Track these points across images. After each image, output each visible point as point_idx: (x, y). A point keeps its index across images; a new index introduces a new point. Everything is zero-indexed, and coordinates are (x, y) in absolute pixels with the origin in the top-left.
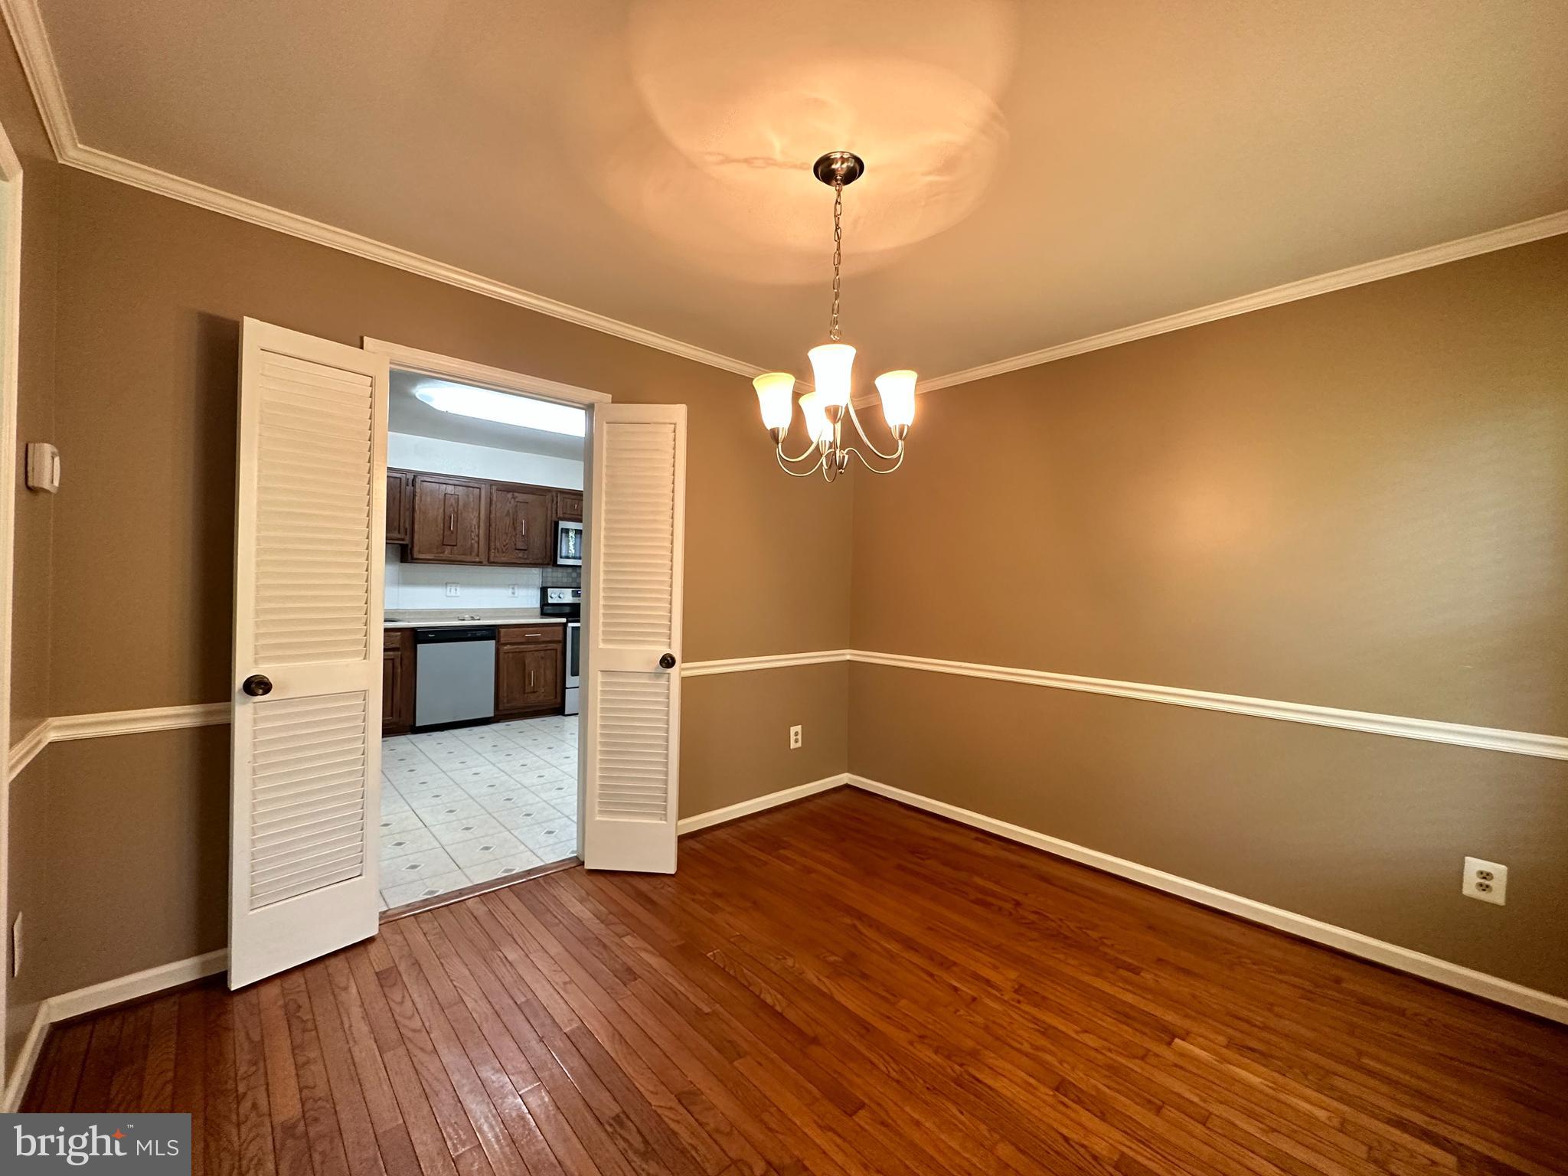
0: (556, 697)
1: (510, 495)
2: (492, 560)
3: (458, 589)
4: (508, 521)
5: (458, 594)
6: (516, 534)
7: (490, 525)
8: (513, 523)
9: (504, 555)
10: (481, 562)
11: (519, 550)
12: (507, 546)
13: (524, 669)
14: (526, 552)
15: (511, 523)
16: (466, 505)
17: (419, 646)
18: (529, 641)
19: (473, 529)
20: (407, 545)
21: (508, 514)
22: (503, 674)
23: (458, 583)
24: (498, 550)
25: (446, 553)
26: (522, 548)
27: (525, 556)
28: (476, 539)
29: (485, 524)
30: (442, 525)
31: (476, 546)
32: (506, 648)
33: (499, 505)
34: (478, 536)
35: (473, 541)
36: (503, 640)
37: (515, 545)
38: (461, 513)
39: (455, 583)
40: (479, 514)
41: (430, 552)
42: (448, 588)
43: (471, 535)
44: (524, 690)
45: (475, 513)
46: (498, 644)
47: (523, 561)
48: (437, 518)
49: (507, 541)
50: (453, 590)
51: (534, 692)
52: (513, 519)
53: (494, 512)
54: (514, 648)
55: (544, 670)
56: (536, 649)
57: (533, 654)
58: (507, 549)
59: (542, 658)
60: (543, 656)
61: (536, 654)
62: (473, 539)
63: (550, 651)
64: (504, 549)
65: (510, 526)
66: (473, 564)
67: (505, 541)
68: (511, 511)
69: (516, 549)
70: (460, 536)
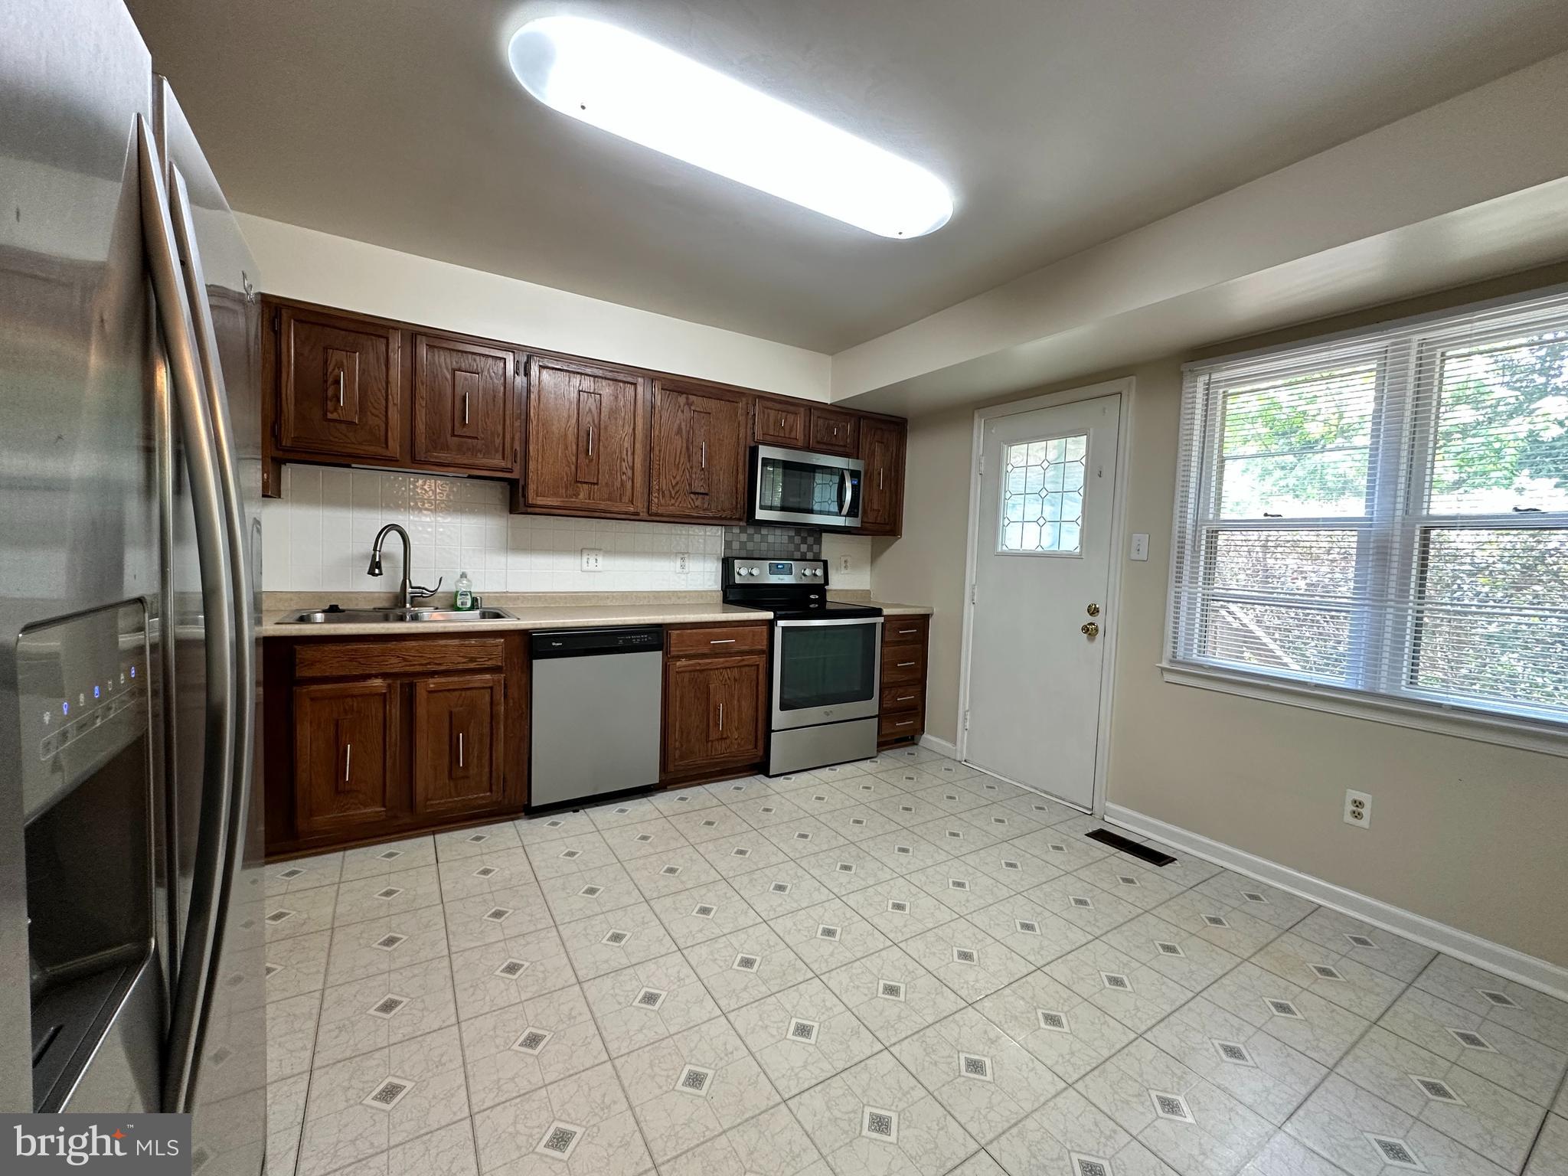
0: (756, 747)
1: (682, 399)
2: (654, 509)
3: (600, 559)
4: (679, 443)
5: (600, 568)
6: (692, 467)
7: (651, 449)
8: (688, 448)
9: (673, 501)
10: (637, 514)
11: (695, 493)
12: (677, 488)
13: (708, 699)
14: (707, 497)
15: (684, 449)
16: (614, 412)
17: (537, 664)
18: (716, 652)
19: (625, 456)
20: (517, 481)
21: (679, 431)
22: (675, 707)
23: (600, 550)
24: (663, 492)
25: (581, 496)
26: (702, 491)
27: (706, 506)
28: (630, 473)
29: (644, 446)
30: (574, 447)
31: (629, 484)
32: (678, 663)
33: (665, 415)
34: (633, 468)
35: (624, 477)
36: (674, 651)
37: (690, 485)
38: (606, 428)
39: (595, 550)
40: (634, 429)
41: (556, 495)
42: (585, 559)
43: (621, 466)
44: (708, 736)
45: (627, 427)
46: (666, 655)
47: (702, 513)
48: (566, 435)
49: (678, 478)
50: (592, 561)
51: (722, 739)
52: (688, 441)
53: (657, 427)
54: (692, 665)
55: (738, 701)
56: (727, 665)
57: (721, 674)
58: (677, 492)
59: (735, 680)
60: (737, 677)
61: (726, 674)
62: (624, 473)
63: (747, 669)
64: (673, 493)
65: (683, 453)
66: (623, 516)
67: (674, 478)
68: (683, 427)
69: (692, 493)
70: (604, 468)
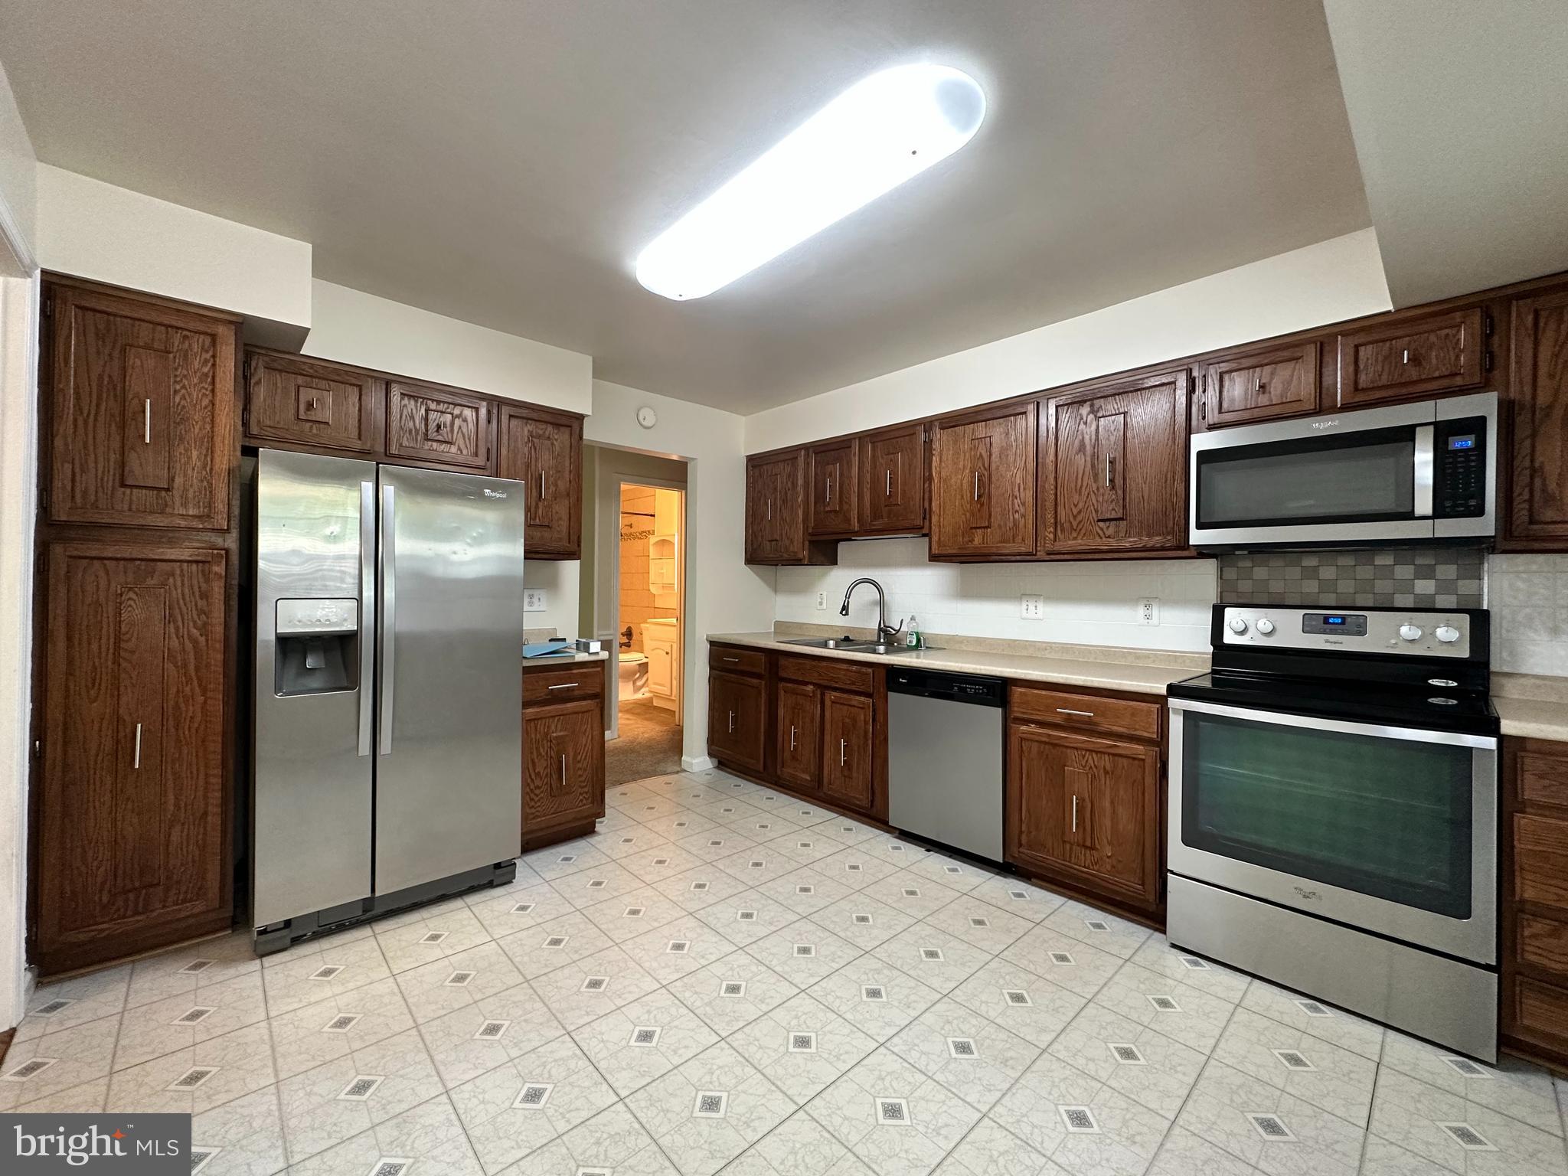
1: (1084, 410)
2: (1049, 546)
4: (1081, 463)
5: (1040, 615)
6: (1098, 489)
8: (1093, 466)
9: (1075, 534)
10: (1032, 554)
11: (1105, 520)
12: (1079, 518)
13: (1063, 785)
14: (1123, 524)
15: (1088, 468)
16: (1004, 450)
19: (1019, 494)
21: (1082, 448)
24: (1062, 525)
25: (978, 541)
26: (1115, 515)
27: (1121, 534)
31: (1022, 522)
32: (1023, 728)
33: (1063, 435)
34: (1025, 505)
35: (1017, 516)
36: (1017, 711)
37: (1098, 511)
38: (997, 468)
39: (1035, 596)
40: (1026, 462)
41: (955, 543)
42: (1024, 606)
43: (1013, 504)
44: (1063, 833)
45: (1022, 460)
46: (1006, 715)
47: (1114, 544)
49: (1081, 505)
50: (1032, 607)
51: (1085, 847)
52: (1092, 457)
54: (1040, 734)
55: (1112, 802)
56: (1091, 747)
57: (1084, 757)
58: (1080, 522)
59: (1106, 772)
60: (1108, 767)
61: (1092, 760)
62: (1017, 511)
63: (1125, 761)
64: (1075, 524)
65: (1087, 473)
66: (1018, 558)
67: (1076, 506)
68: (1087, 441)
69: (1099, 521)
70: (996, 511)
